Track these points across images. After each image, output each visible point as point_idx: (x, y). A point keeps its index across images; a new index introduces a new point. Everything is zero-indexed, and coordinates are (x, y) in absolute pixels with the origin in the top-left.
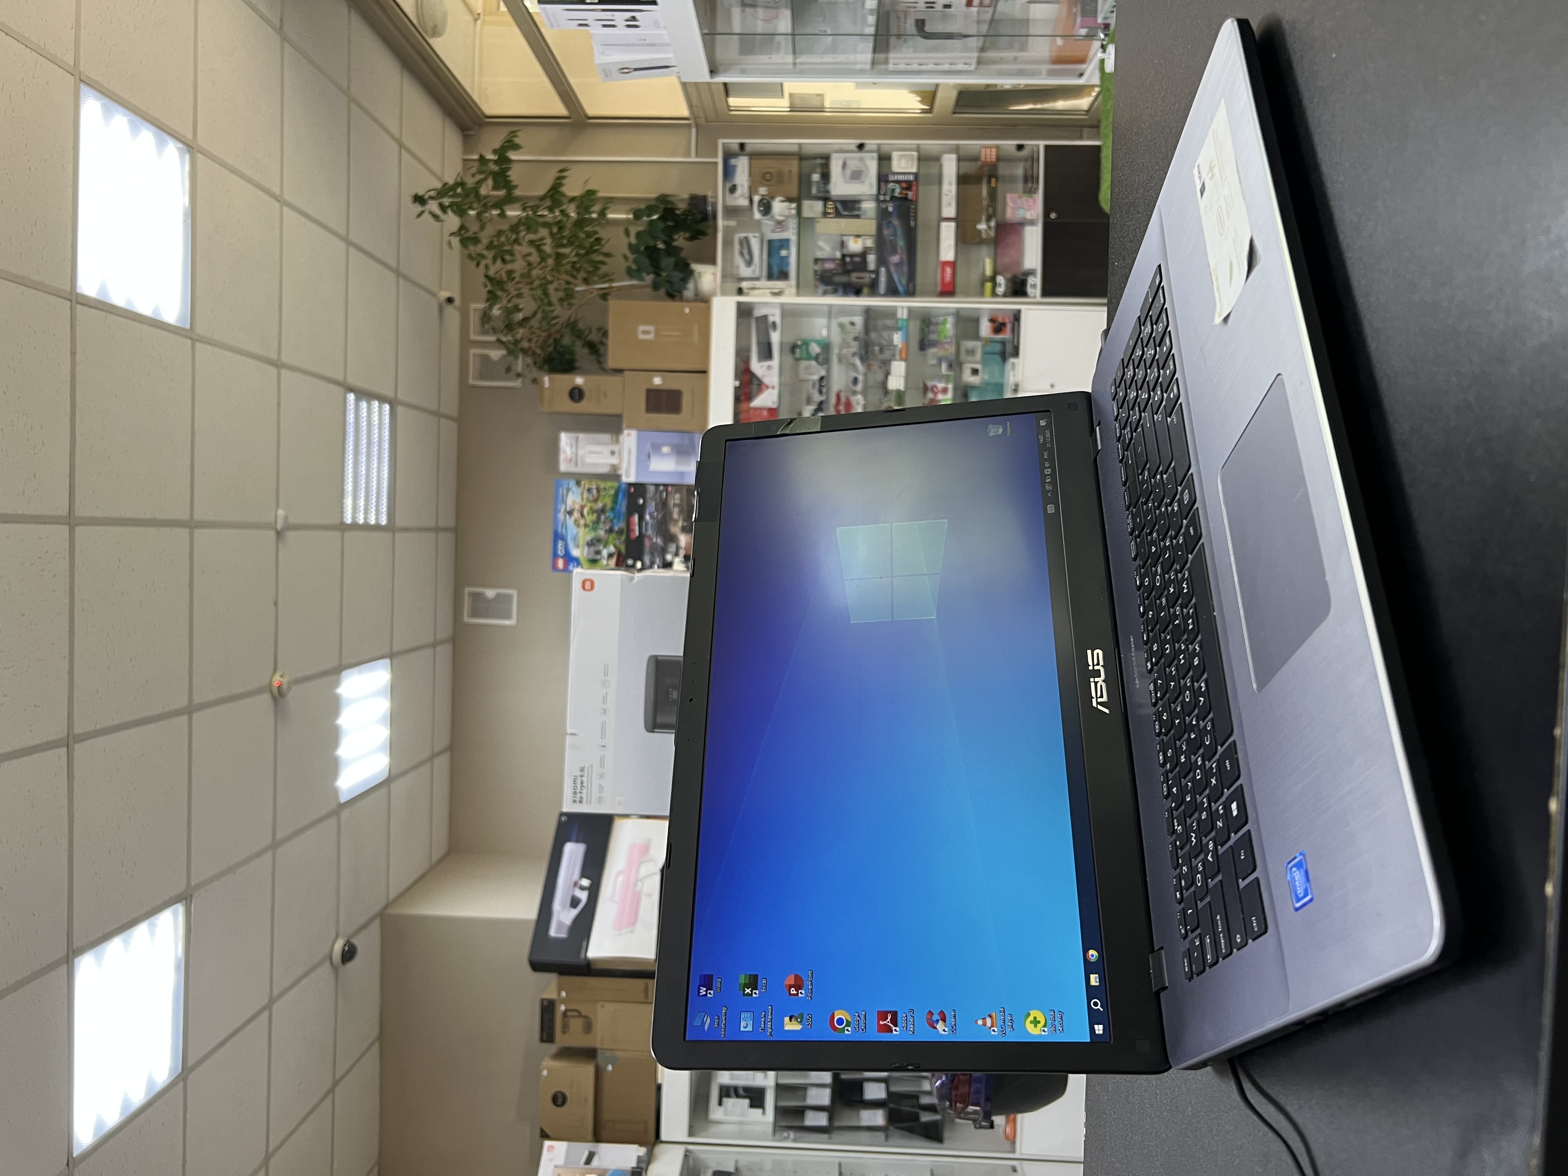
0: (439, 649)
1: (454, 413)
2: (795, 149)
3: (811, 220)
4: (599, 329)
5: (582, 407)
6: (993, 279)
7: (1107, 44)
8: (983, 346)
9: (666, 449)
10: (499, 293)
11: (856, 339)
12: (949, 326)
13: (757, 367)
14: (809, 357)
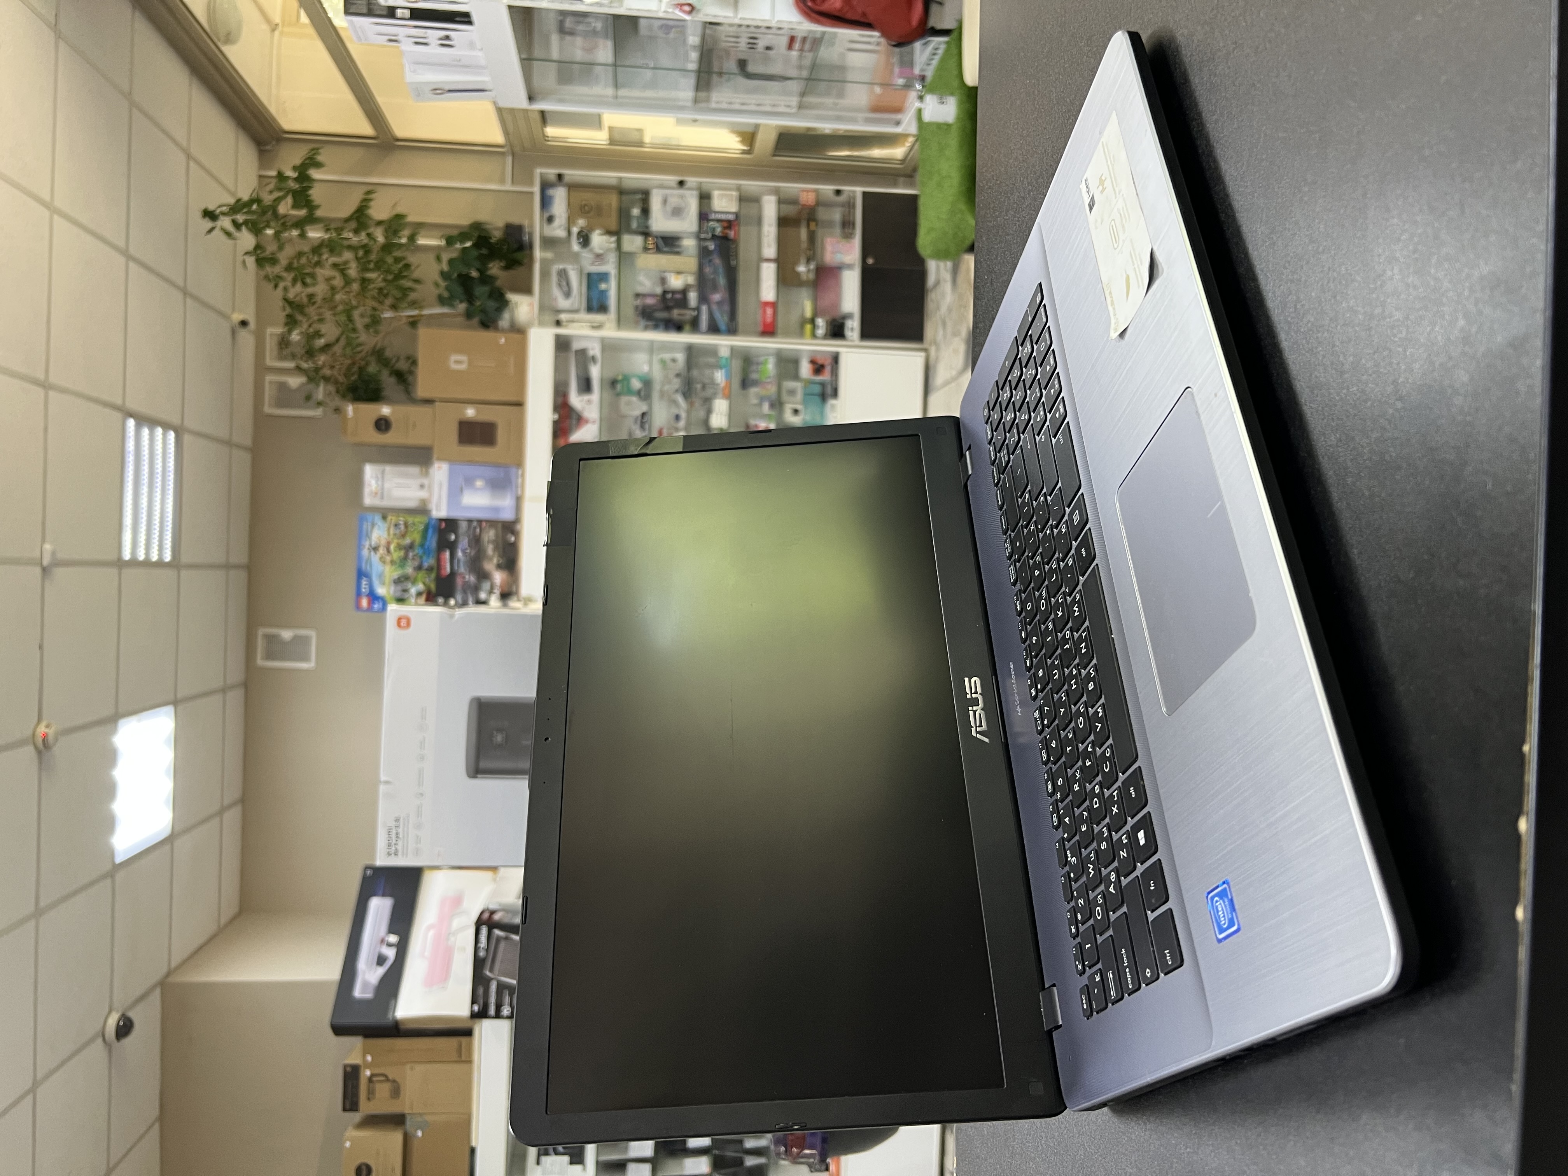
0: (230, 695)
1: (248, 442)
2: (614, 182)
3: (631, 255)
4: (408, 358)
5: (388, 438)
6: (812, 321)
7: (925, 94)
8: (805, 387)
9: (479, 483)
10: (299, 317)
11: (678, 375)
12: (770, 366)
13: (576, 400)
14: (629, 392)
